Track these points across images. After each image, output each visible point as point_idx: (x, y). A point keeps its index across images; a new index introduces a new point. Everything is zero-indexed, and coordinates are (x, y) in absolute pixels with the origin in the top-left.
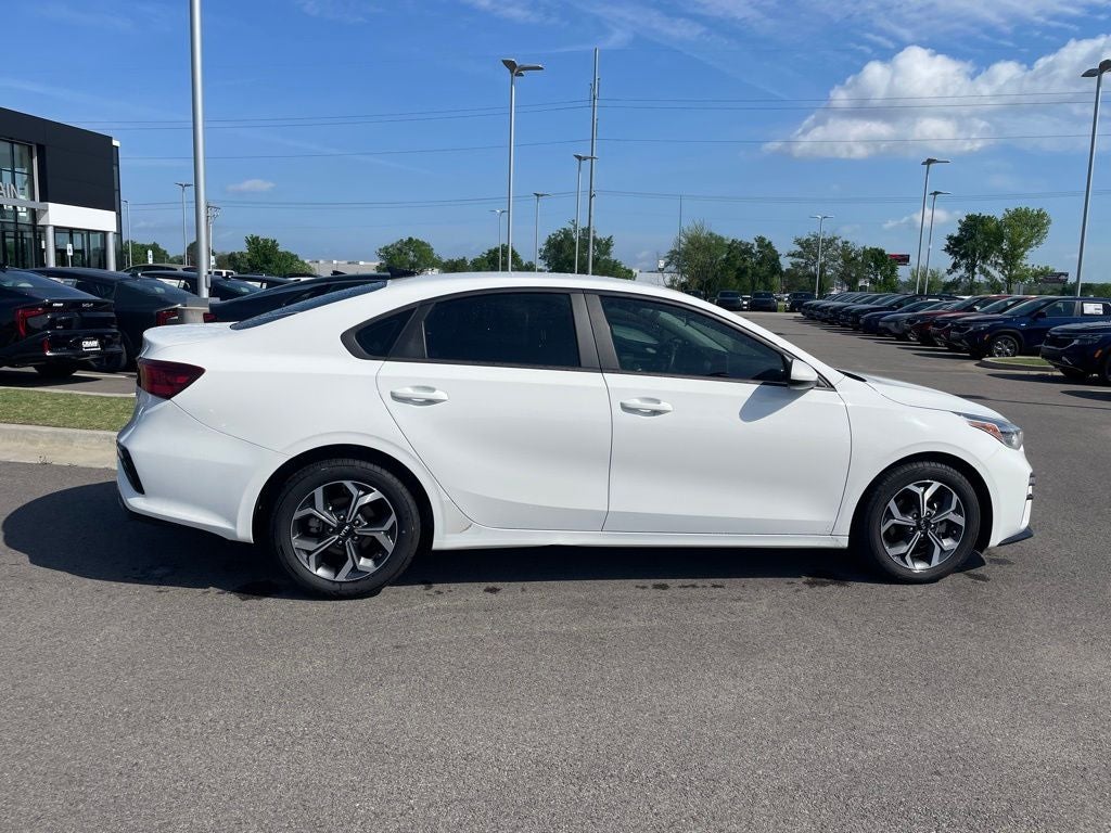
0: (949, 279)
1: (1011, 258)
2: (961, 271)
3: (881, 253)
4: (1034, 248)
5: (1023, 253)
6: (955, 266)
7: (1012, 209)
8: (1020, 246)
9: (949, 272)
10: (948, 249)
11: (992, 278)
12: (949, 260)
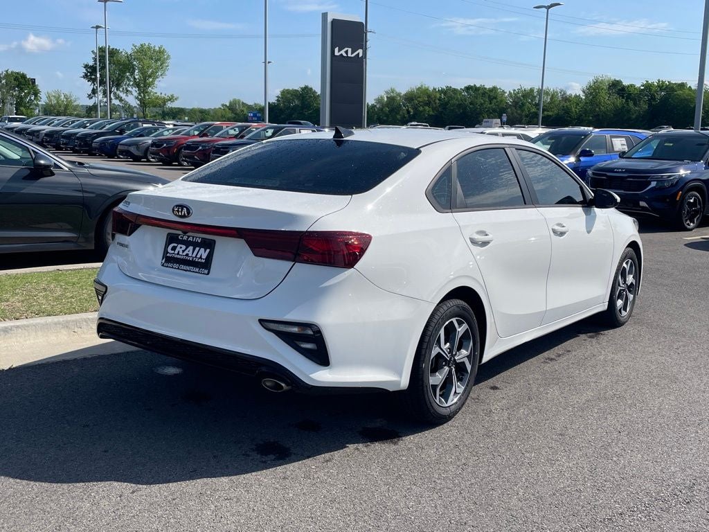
0: (90, 103)
1: (143, 85)
2: (100, 96)
3: (23, 76)
4: (160, 78)
5: (153, 83)
6: (94, 91)
7: (138, 45)
8: (150, 76)
9: (90, 97)
10: (86, 76)
11: (126, 103)
12: (88, 86)
